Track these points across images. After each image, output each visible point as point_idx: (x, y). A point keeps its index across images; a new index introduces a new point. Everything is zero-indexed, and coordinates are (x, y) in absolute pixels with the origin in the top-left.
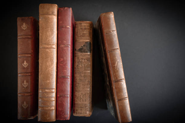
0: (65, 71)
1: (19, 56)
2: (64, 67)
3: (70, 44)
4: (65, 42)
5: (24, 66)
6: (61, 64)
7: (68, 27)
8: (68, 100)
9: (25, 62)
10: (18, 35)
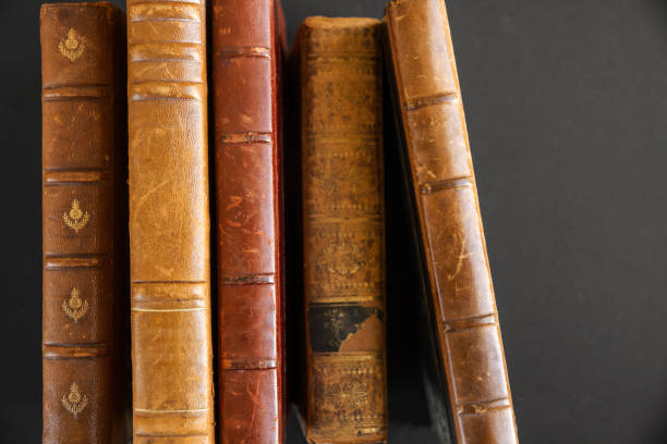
0: (254, 251)
1: (49, 180)
2: (248, 236)
3: (271, 129)
4: (247, 119)
5: (70, 224)
6: (234, 220)
7: (259, 50)
8: (272, 383)
9: (75, 205)
10: (46, 84)
